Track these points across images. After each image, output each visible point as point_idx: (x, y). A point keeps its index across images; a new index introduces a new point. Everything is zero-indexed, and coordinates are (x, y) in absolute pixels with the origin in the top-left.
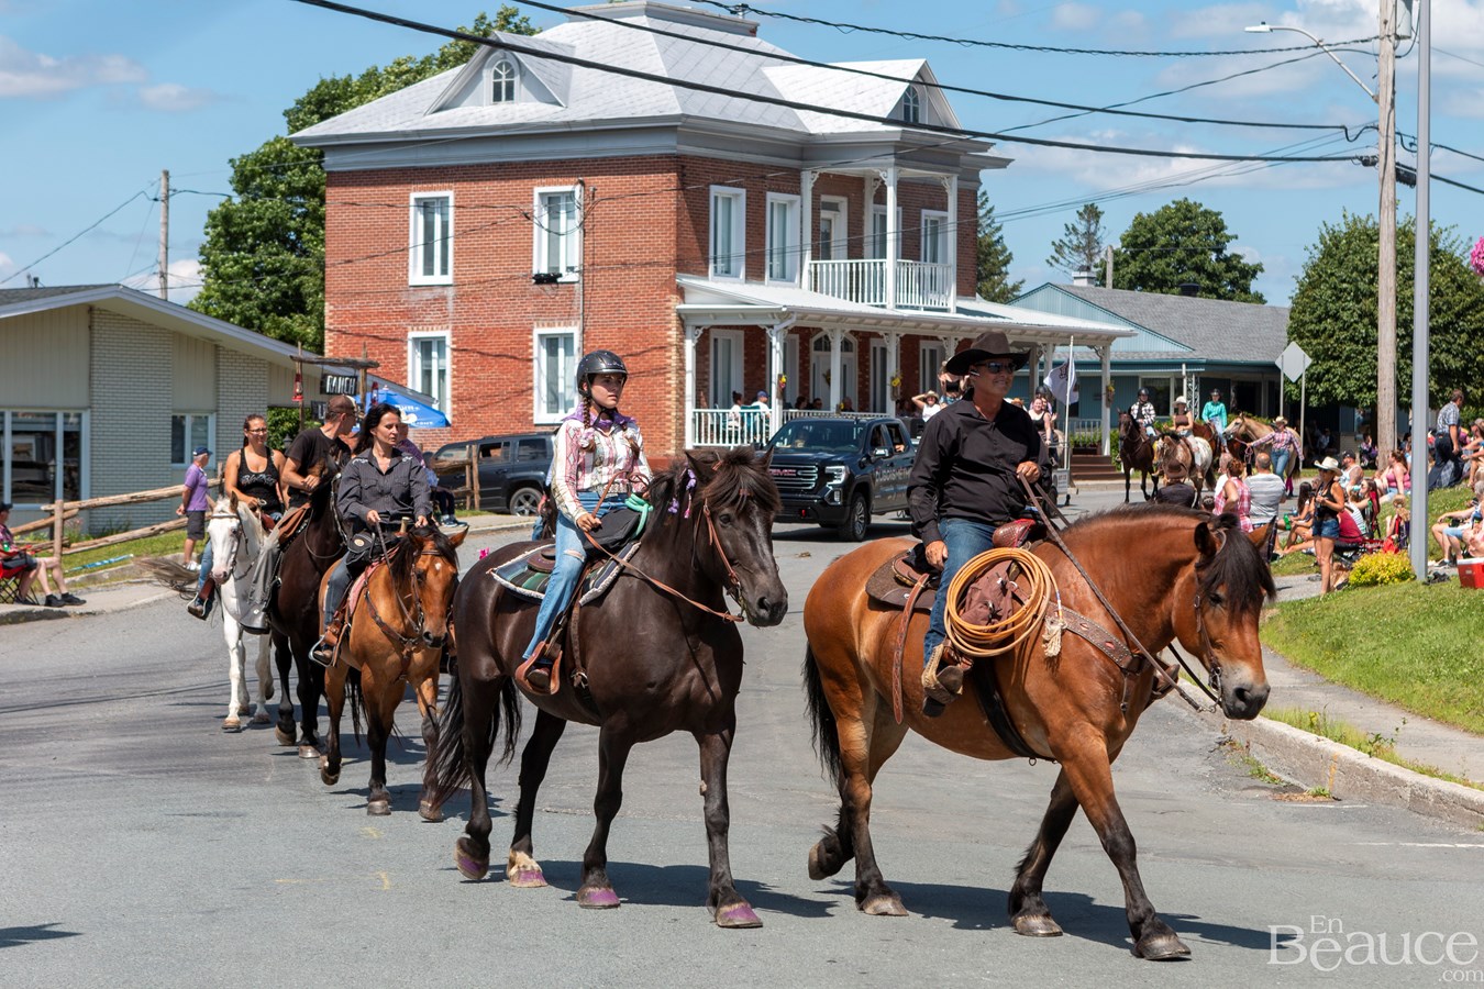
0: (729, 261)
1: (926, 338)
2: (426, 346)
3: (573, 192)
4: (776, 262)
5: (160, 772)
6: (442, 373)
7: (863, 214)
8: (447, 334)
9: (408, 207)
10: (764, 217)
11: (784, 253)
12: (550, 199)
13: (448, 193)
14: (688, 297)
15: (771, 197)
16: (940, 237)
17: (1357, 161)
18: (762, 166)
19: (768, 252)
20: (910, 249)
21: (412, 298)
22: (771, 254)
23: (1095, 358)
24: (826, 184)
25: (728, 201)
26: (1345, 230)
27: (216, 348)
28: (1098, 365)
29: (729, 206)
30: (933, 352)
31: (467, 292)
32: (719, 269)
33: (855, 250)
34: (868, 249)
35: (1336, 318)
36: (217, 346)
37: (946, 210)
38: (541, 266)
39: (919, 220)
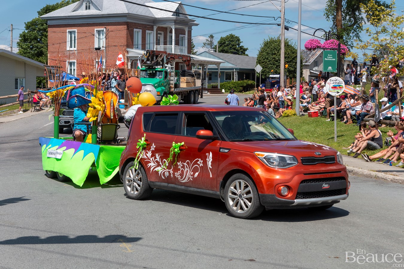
0: (138, 45)
1: (180, 63)
2: (71, 64)
3: (103, 30)
4: (148, 46)
5: (26, 159)
6: (74, 70)
7: (167, 35)
8: (75, 61)
9: (67, 32)
10: (146, 36)
11: (150, 44)
12: (98, 31)
13: (76, 30)
14: (129, 53)
15: (147, 31)
16: (183, 41)
17: (277, 25)
18: (145, 25)
19: (146, 44)
20: (177, 43)
21: (67, 53)
22: (147, 44)
23: (217, 68)
24: (159, 29)
25: (138, 32)
26: (269, 40)
27: (25, 64)
28: (217, 69)
29: (138, 34)
30: (182, 66)
31: (79, 52)
32: (136, 47)
33: (165, 43)
34: (168, 43)
35: (267, 59)
36: (25, 63)
37: (185, 34)
38: (96, 46)
39: (179, 37)
